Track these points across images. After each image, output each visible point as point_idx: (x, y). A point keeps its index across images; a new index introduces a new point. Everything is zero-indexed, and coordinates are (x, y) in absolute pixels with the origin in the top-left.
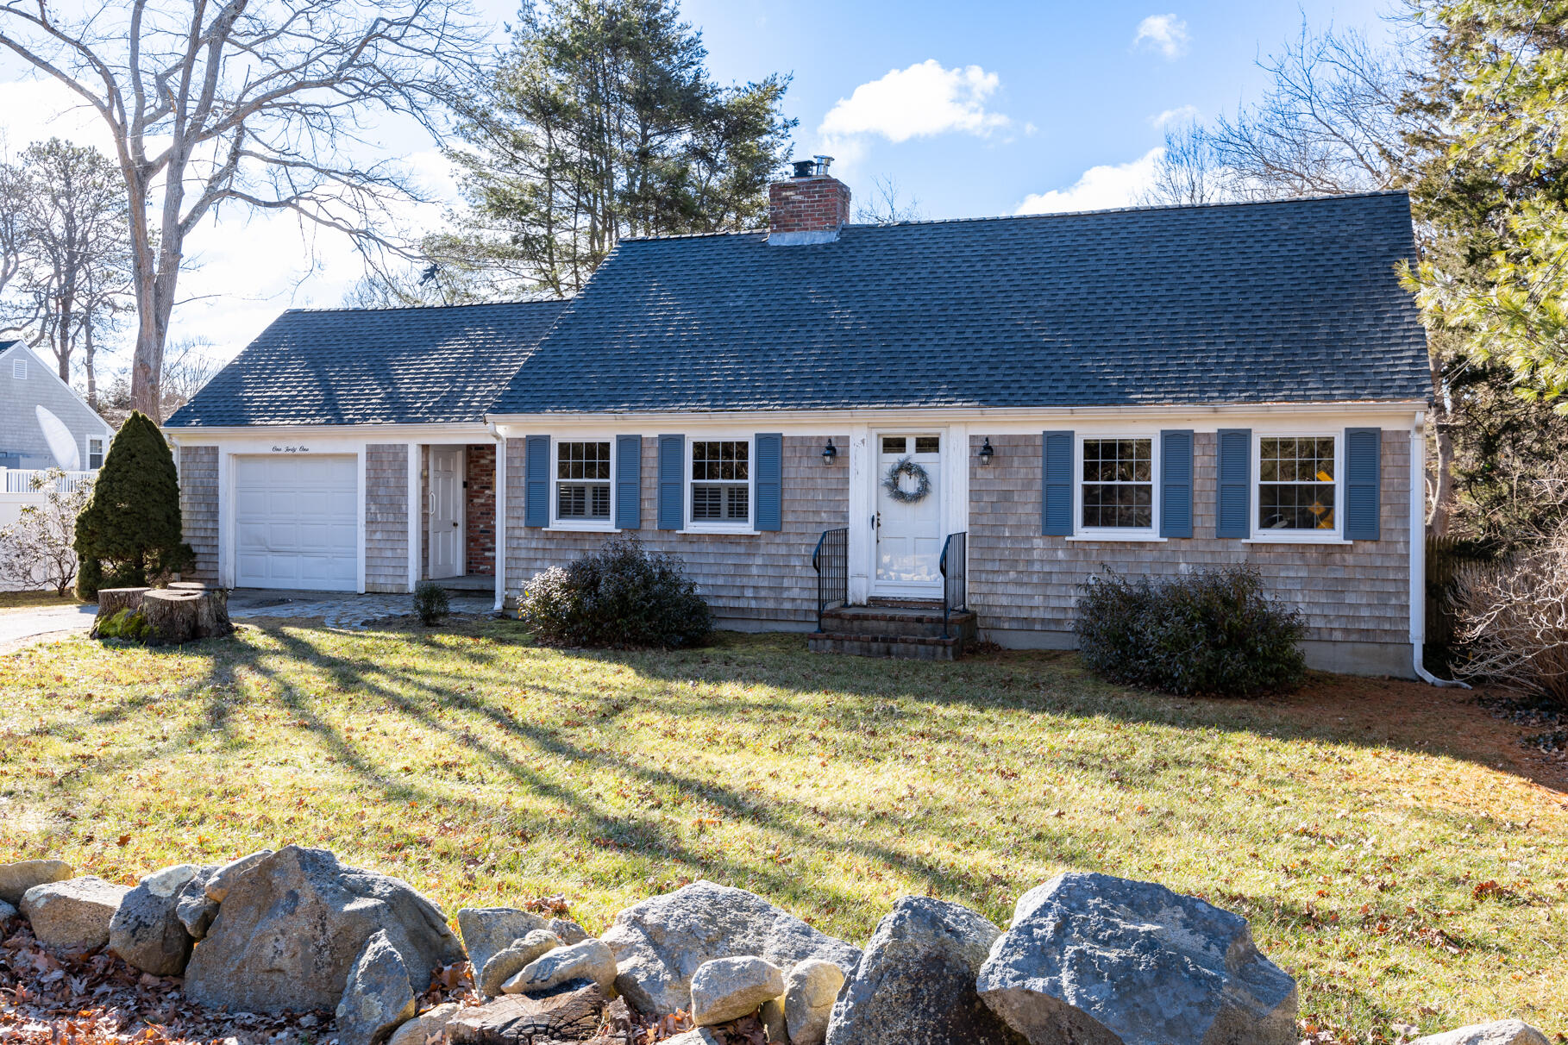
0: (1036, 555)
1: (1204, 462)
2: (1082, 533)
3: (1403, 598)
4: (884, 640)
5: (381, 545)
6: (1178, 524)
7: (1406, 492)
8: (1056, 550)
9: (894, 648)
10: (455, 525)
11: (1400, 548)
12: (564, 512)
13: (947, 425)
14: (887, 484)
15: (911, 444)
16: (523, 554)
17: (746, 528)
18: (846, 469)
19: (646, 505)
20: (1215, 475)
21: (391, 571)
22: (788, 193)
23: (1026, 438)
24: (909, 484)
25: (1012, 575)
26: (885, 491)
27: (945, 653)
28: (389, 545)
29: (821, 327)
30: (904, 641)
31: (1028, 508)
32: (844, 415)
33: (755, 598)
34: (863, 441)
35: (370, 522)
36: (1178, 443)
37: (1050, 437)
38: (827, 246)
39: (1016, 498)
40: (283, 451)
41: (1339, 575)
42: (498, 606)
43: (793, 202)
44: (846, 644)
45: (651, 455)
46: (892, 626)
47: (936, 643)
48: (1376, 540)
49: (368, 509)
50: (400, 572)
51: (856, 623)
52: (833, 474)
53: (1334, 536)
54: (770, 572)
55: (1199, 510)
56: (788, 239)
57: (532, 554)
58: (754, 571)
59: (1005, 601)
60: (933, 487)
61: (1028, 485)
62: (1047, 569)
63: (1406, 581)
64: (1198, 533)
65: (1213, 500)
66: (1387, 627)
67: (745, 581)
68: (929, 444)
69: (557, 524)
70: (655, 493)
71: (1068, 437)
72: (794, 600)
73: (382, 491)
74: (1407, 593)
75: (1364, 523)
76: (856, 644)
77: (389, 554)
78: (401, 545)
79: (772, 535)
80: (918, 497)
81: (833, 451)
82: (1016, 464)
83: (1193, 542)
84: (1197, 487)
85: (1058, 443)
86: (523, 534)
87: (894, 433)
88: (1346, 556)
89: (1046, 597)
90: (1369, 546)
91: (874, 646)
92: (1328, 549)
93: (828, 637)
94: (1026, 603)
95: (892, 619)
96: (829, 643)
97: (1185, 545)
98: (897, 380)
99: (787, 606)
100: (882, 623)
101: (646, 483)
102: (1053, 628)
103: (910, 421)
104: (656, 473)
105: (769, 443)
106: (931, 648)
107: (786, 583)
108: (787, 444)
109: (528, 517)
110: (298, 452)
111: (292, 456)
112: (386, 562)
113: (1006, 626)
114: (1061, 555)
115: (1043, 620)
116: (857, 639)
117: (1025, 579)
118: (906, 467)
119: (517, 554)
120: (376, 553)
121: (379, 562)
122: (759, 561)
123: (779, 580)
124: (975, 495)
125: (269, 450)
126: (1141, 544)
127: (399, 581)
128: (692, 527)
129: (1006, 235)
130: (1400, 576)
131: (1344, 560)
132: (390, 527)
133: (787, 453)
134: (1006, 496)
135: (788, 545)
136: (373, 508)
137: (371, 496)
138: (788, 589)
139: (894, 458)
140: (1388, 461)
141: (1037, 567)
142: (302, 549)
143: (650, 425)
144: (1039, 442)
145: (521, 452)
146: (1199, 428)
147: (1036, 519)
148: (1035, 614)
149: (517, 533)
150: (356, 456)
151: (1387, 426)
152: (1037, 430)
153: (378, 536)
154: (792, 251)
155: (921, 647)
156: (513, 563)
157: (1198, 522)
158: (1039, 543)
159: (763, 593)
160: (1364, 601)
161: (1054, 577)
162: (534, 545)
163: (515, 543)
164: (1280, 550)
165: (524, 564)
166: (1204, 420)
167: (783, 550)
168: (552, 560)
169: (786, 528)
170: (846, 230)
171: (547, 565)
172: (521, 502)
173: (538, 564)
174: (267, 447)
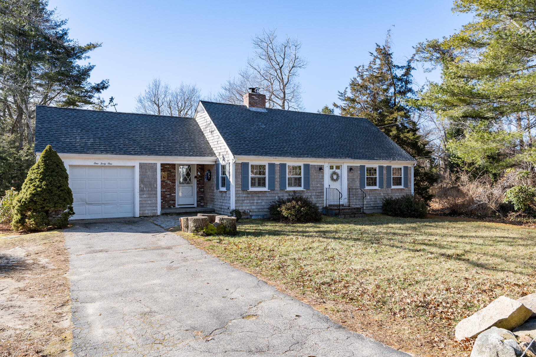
0: (359, 193)
1: (385, 172)
2: (367, 188)
5: (146, 199)
6: (381, 186)
7: (411, 178)
11: (411, 189)
12: (253, 185)
13: (342, 163)
14: (331, 177)
15: (335, 167)
16: (241, 199)
17: (302, 189)
18: (323, 173)
19: (276, 183)
20: (386, 175)
22: (252, 96)
23: (357, 166)
24: (335, 177)
25: (355, 197)
26: (330, 179)
28: (149, 199)
29: (294, 136)
34: (327, 167)
35: (141, 191)
36: (380, 168)
39: (355, 180)
40: (99, 164)
44: (347, 215)
45: (277, 169)
46: (349, 211)
48: (408, 188)
49: (140, 187)
50: (154, 208)
52: (321, 175)
53: (403, 187)
55: (384, 182)
56: (254, 109)
57: (243, 199)
60: (340, 178)
61: (357, 177)
62: (361, 196)
65: (386, 180)
68: (338, 167)
69: (251, 189)
70: (278, 180)
71: (364, 167)
73: (146, 180)
75: (406, 185)
78: (155, 199)
79: (307, 190)
80: (337, 180)
81: (321, 169)
82: (355, 172)
83: (383, 189)
84: (384, 178)
85: (362, 167)
86: (241, 192)
87: (332, 164)
88: (404, 191)
91: (352, 215)
92: (401, 189)
93: (343, 214)
94: (357, 204)
98: (328, 152)
101: (277, 177)
103: (335, 162)
104: (279, 174)
105: (307, 167)
108: (311, 167)
109: (242, 187)
110: (107, 165)
111: (103, 166)
118: (334, 173)
119: (239, 199)
120: (144, 202)
121: (145, 205)
124: (348, 180)
125: (92, 164)
126: (376, 190)
127: (154, 211)
128: (288, 189)
132: (150, 192)
133: (311, 169)
136: (142, 186)
137: (141, 181)
139: (332, 171)
140: (409, 172)
141: (359, 196)
142: (104, 202)
143: (278, 161)
144: (359, 167)
145: (240, 167)
146: (384, 165)
147: (359, 185)
149: (239, 192)
150: (134, 167)
151: (409, 166)
152: (359, 165)
153: (145, 196)
156: (237, 202)
157: (384, 185)
162: (244, 196)
163: (238, 195)
164: (396, 190)
167: (310, 194)
168: (249, 200)
169: (311, 188)
170: (267, 109)
171: (248, 202)
172: (240, 183)
173: (245, 201)
174: (91, 163)
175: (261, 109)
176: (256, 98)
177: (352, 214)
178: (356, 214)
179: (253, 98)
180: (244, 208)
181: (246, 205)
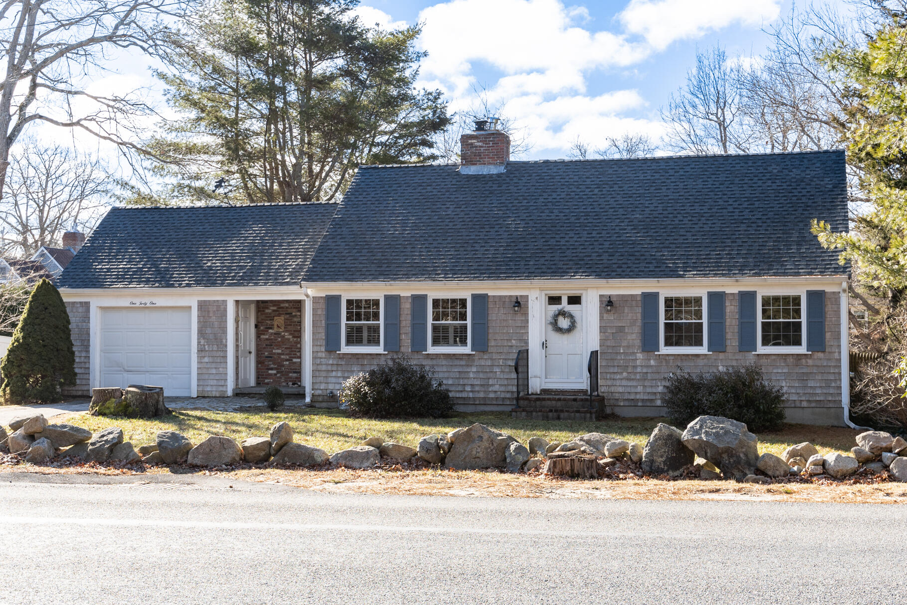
0: (638, 363)
1: (731, 309)
2: (664, 350)
3: (838, 383)
4: (556, 411)
5: (209, 366)
6: (717, 344)
7: (839, 325)
8: (649, 360)
9: (562, 415)
10: (250, 353)
11: (836, 355)
12: (349, 342)
13: (586, 289)
14: (551, 323)
15: (565, 300)
16: (324, 368)
17: (467, 350)
18: (526, 314)
19: (403, 337)
20: (737, 317)
21: (215, 382)
22: (473, 141)
23: (632, 296)
24: (564, 323)
25: (625, 374)
26: (550, 327)
27: (591, 418)
28: (213, 365)
29: (504, 229)
30: (567, 411)
31: (634, 336)
32: (527, 283)
33: (472, 391)
34: (537, 298)
35: (200, 350)
36: (716, 299)
37: (645, 295)
38: (499, 175)
39: (626, 331)
40: (138, 305)
41: (804, 371)
42: (308, 400)
43: (476, 147)
44: (534, 413)
45: (407, 307)
46: (559, 404)
47: (585, 412)
48: (824, 352)
49: (199, 343)
50: (222, 383)
51: (538, 403)
52: (519, 317)
53: (802, 349)
54: (481, 375)
55: (729, 336)
56: (472, 170)
57: (329, 368)
58: (471, 375)
59: (621, 390)
60: (578, 325)
61: (633, 323)
62: (645, 371)
63: (840, 374)
64: (729, 349)
65: (736, 330)
66: (830, 398)
67: (466, 381)
68: (575, 300)
69: (345, 349)
70: (409, 330)
71: (655, 296)
72: (496, 392)
73: (209, 331)
74: (840, 380)
75: (817, 342)
76: (540, 414)
77: (214, 371)
78: (223, 365)
79: (482, 354)
80: (570, 329)
81: (519, 304)
82: (626, 311)
83: (726, 354)
84: (727, 324)
85: (650, 299)
86: (324, 355)
87: (555, 293)
88: (808, 361)
89: (644, 386)
90: (820, 355)
91: (550, 414)
92: (799, 357)
93: (523, 411)
94: (633, 390)
95: (559, 400)
96: (524, 414)
97: (721, 356)
98: (555, 262)
99: (492, 395)
100: (554, 402)
101: (403, 324)
102: (648, 404)
103: (564, 287)
104: (409, 317)
105: (480, 300)
106: (583, 415)
107: (491, 382)
108: (491, 300)
109: (327, 344)
110: (148, 305)
111: (144, 308)
112: (212, 377)
113: (622, 404)
114: (652, 362)
115: (643, 400)
116: (540, 411)
117: (633, 377)
118: (562, 313)
119: (320, 368)
120: (204, 371)
121: (206, 377)
122: (474, 369)
123: (487, 381)
124: (603, 329)
125: (128, 305)
126: (697, 356)
127: (221, 389)
128: (432, 350)
129: (610, 171)
130: (837, 371)
131: (807, 362)
132: (214, 354)
133: (491, 305)
134: (621, 329)
135: (492, 359)
136: (202, 342)
137: (201, 333)
138: (492, 385)
139: (555, 308)
140: (829, 308)
141: (639, 370)
142: (150, 369)
143: (405, 289)
144: (639, 299)
145: (322, 305)
146: (729, 291)
147: (638, 342)
148: (638, 397)
149: (320, 355)
150: (190, 307)
151: (828, 289)
152: (638, 292)
153: (206, 360)
154: (477, 178)
155: (577, 415)
156: (317, 374)
157: (728, 343)
158: (640, 356)
159: (477, 388)
160: (818, 385)
161: (649, 375)
162: (331, 362)
163: (318, 361)
164: (773, 357)
165: (324, 374)
166: (731, 286)
167: (489, 363)
168: (343, 371)
169: (491, 350)
170: (510, 164)
171: (339, 374)
172: (323, 336)
173: (334, 374)
174: (125, 302)
175: (492, 167)
176: (480, 144)
177: (551, 411)
178: (562, 411)
179: (472, 144)
180: (331, 387)
181: (333, 380)
